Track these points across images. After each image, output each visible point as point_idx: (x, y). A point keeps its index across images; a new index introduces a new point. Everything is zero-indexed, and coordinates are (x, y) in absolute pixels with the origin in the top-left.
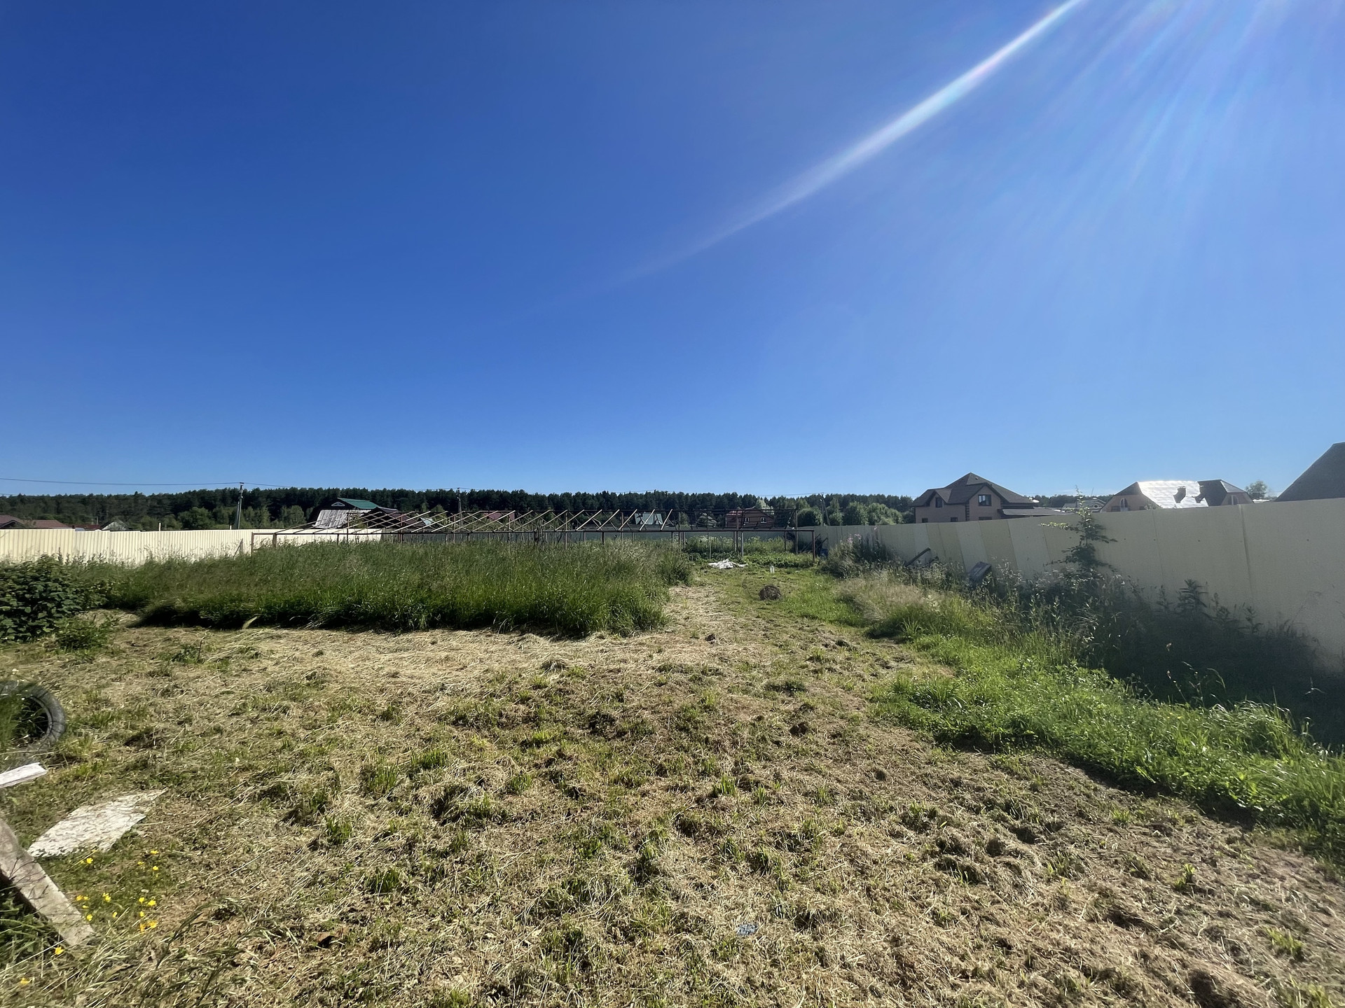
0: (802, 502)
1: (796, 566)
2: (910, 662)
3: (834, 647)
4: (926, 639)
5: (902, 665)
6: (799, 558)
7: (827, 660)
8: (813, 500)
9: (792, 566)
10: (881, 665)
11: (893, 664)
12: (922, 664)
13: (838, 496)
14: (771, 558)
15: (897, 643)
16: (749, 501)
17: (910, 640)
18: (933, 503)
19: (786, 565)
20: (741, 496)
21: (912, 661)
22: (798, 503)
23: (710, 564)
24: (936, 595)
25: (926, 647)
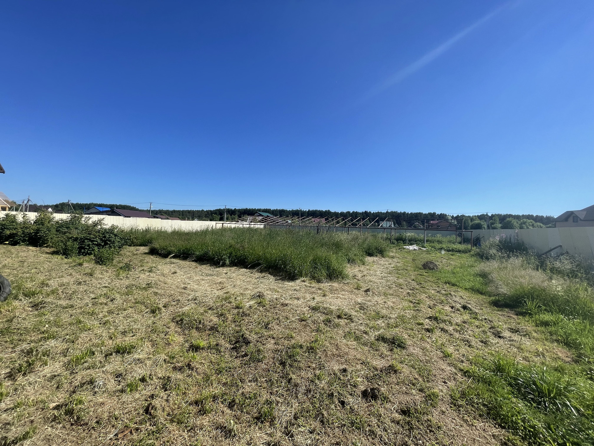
0: (474, 218)
1: (459, 251)
2: (525, 336)
3: (458, 310)
4: (547, 317)
5: (516, 337)
6: (462, 247)
7: (444, 321)
8: (481, 217)
9: (457, 251)
10: (493, 333)
11: (507, 334)
12: (537, 340)
13: (499, 216)
14: (444, 246)
15: (517, 315)
16: (442, 217)
17: (530, 314)
18: (571, 219)
19: (453, 250)
20: (438, 214)
21: (527, 334)
22: (472, 219)
23: (405, 247)
24: (562, 281)
25: (546, 324)
